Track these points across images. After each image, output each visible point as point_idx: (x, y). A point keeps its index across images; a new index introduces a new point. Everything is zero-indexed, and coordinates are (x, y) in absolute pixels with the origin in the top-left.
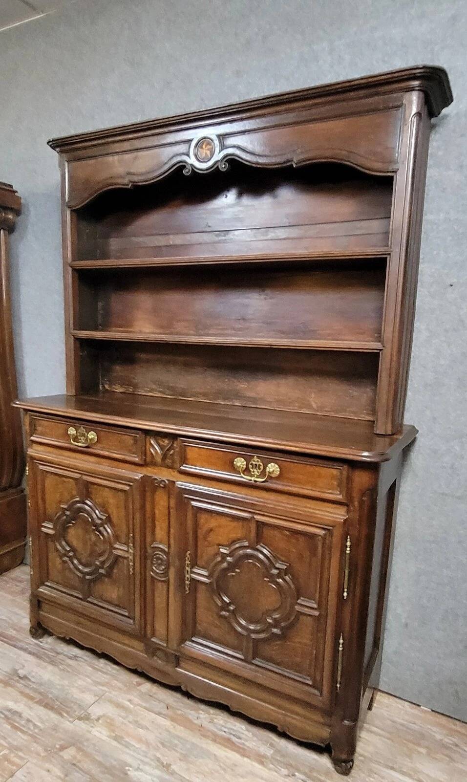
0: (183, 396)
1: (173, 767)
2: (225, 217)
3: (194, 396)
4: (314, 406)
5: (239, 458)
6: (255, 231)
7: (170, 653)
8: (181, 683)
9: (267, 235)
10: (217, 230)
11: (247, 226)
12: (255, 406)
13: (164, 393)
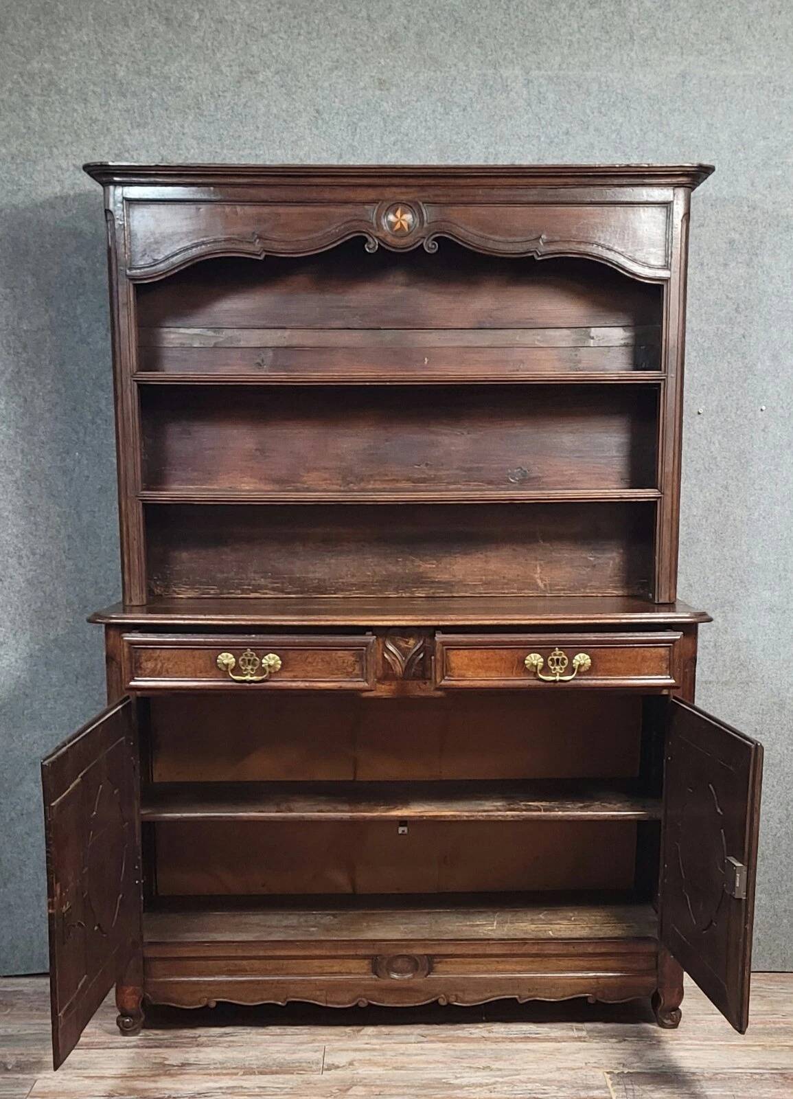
4: (540, 584)
5: (532, 655)
7: (418, 955)
8: (436, 995)
13: (283, 592)
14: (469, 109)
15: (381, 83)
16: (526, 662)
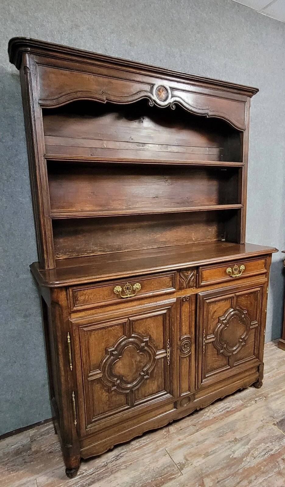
0: (119, 250)
1: (237, 437)
2: (142, 134)
3: (127, 248)
4: (194, 239)
5: (228, 268)
6: (160, 146)
8: (196, 407)
9: (168, 149)
10: (138, 142)
11: (156, 142)
12: (165, 246)
13: (104, 251)
14: (162, 61)
15: (131, 43)
16: (227, 271)
